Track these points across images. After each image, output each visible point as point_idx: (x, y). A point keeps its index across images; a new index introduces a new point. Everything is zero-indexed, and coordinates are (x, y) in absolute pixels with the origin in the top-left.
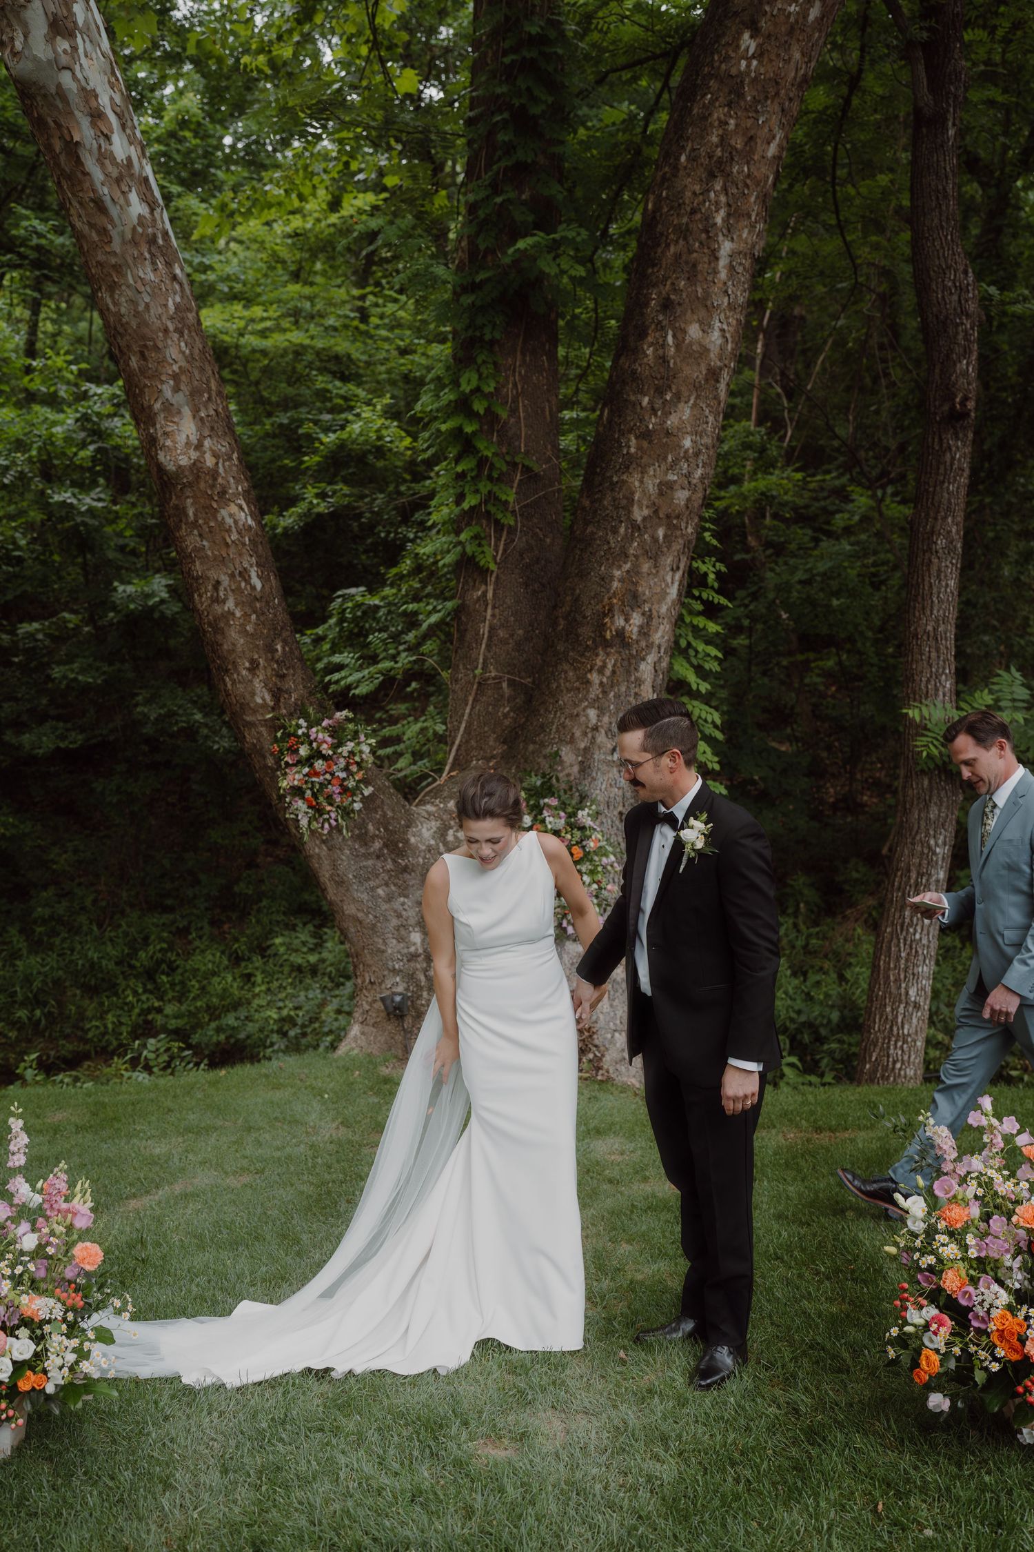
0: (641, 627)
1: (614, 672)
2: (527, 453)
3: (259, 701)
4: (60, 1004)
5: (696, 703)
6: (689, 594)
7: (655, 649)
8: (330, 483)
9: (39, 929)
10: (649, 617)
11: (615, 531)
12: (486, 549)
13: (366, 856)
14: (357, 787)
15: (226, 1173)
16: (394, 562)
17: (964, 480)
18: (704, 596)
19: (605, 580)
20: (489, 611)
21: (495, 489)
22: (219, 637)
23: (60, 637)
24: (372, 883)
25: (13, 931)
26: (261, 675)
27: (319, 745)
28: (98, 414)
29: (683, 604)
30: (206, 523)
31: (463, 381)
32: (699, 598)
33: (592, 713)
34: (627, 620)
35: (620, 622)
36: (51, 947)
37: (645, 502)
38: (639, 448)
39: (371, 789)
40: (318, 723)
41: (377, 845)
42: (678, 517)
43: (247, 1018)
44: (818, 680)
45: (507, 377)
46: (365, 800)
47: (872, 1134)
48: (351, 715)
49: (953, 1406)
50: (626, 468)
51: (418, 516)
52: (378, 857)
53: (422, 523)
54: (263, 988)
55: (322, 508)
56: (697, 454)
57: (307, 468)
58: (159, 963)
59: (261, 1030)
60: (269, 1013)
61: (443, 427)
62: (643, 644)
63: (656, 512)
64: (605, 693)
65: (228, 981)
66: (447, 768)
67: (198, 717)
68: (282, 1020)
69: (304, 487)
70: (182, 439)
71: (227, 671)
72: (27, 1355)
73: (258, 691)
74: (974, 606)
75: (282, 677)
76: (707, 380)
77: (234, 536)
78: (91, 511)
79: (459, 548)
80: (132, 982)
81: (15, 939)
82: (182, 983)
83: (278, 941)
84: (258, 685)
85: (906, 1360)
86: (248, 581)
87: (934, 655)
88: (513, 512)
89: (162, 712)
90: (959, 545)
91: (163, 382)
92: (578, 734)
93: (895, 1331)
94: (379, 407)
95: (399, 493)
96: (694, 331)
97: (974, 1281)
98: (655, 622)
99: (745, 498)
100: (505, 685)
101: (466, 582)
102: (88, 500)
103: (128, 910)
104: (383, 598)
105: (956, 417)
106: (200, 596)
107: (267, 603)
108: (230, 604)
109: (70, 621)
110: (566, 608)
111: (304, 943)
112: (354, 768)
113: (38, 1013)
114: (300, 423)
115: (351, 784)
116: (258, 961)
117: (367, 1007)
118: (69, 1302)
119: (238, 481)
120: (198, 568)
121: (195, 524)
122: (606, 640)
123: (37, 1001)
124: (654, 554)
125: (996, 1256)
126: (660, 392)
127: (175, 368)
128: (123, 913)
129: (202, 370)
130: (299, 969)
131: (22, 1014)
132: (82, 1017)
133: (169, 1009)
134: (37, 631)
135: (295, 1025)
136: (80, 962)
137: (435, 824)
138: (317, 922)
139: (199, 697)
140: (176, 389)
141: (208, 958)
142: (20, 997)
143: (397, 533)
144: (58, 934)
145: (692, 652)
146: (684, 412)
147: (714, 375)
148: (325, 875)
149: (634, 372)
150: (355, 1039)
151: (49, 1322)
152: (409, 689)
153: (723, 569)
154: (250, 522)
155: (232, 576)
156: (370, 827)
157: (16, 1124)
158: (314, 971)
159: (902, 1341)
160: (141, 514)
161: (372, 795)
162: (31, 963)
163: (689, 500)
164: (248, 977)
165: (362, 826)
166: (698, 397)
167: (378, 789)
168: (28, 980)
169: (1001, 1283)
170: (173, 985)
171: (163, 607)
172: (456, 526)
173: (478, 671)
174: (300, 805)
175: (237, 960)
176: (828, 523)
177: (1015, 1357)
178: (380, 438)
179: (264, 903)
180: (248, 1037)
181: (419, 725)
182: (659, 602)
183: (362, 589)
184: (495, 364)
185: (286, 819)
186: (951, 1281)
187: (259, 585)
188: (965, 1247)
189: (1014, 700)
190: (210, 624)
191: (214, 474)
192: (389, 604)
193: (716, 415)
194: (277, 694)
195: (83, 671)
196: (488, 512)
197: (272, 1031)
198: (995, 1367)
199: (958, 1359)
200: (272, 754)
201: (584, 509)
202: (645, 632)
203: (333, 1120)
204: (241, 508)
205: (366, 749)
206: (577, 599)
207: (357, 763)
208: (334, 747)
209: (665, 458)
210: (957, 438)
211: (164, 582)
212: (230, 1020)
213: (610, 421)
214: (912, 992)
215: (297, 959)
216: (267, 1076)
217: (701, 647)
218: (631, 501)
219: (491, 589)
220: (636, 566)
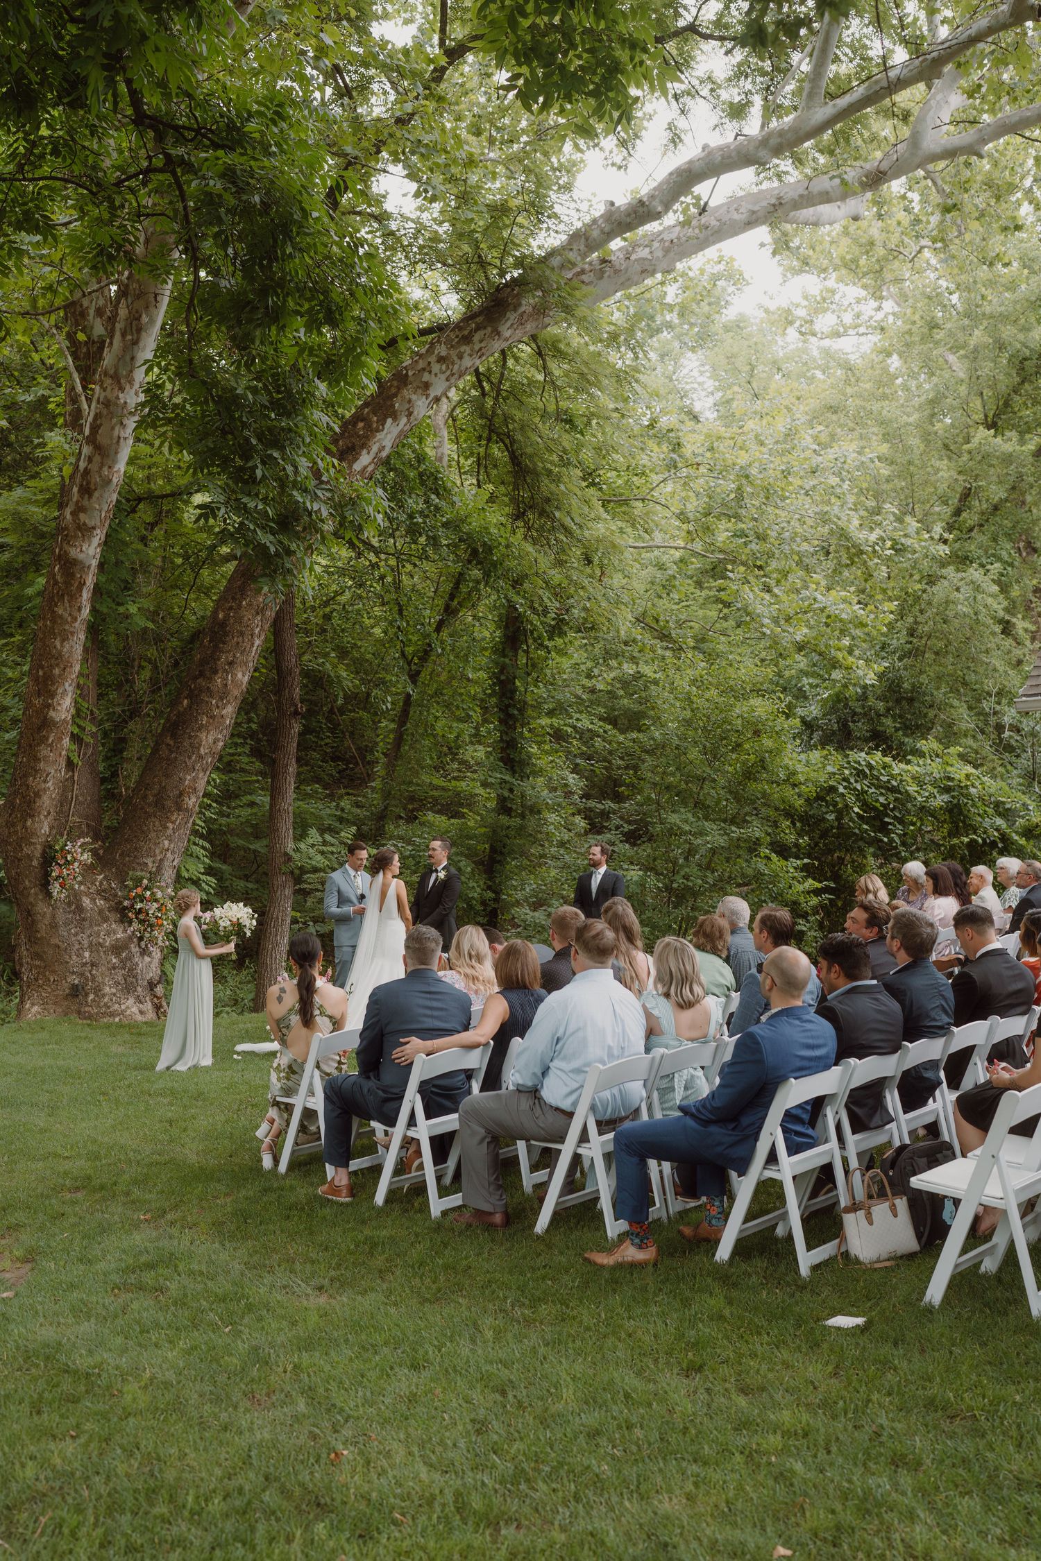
0: (194, 803)
3: (43, 832)
10: (198, 798)
12: (75, 753)
13: (69, 912)
19: (182, 780)
20: (76, 787)
33: (166, 842)
34: (189, 799)
50: (200, 729)
63: (211, 751)
70: (65, 707)
71: (32, 816)
73: (44, 827)
84: (45, 824)
88: (87, 735)
92: (157, 851)
96: (240, 675)
100: (84, 826)
106: (34, 777)
108: (50, 784)
120: (43, 766)
121: (51, 746)
122: (179, 808)
124: (205, 770)
126: (221, 699)
147: (239, 694)
148: (43, 923)
163: (220, 748)
173: (69, 819)
174: (57, 885)
191: (66, 723)
193: (236, 710)
194: (51, 829)
206: (165, 787)
209: (219, 728)
218: (200, 745)
219: (76, 775)
220: (198, 775)
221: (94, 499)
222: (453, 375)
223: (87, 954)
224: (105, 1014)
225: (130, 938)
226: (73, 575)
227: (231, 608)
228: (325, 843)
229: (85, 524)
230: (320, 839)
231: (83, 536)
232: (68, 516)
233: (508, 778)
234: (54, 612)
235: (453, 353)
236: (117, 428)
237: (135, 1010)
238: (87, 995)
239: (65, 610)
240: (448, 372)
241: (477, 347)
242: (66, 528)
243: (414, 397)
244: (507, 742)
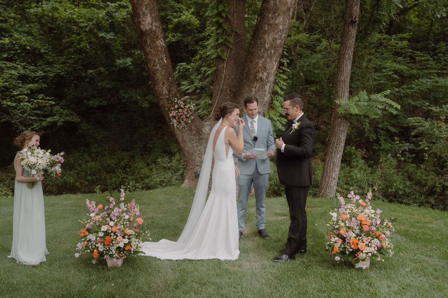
0: (266, 76)
1: (259, 88)
2: (236, 28)
3: (164, 93)
4: (100, 176)
5: (280, 97)
6: (279, 68)
7: (270, 82)
8: (176, 33)
9: (93, 155)
10: (268, 74)
11: (260, 50)
12: (224, 54)
13: (191, 135)
14: (190, 117)
15: (157, 214)
16: (193, 56)
17: (354, 40)
18: (283, 69)
19: (257, 63)
20: (225, 71)
21: (227, 38)
22: (154, 75)
23: (100, 74)
24: (193, 142)
25: (86, 155)
26: (165, 86)
27: (181, 105)
28: (111, 11)
29: (277, 71)
30: (153, 45)
31: (219, 8)
32: (282, 69)
34: (263, 74)
35: (261, 75)
36: (97, 160)
37: (269, 43)
38: (268, 28)
39: (193, 117)
40: (180, 99)
41: (194, 132)
42: (277, 47)
43: (151, 180)
44: (309, 93)
45: (231, 7)
46: (191, 120)
47: (322, 208)
48: (189, 97)
49: (341, 259)
50: (264, 33)
51: (201, 43)
52: (194, 135)
53: (202, 45)
54: (155, 172)
55: (174, 40)
56: (283, 30)
57: (170, 29)
58: (127, 165)
59: (155, 184)
60: (157, 179)
61: (214, 20)
62: (267, 81)
63: (272, 46)
64: (256, 93)
65: (146, 171)
66: (212, 113)
67: (139, 98)
68: (161, 181)
69: (168, 34)
70: (147, 22)
71: (156, 85)
72: (127, 242)
73: (164, 90)
74: (355, 74)
75: (171, 87)
76: (287, 11)
77: (160, 49)
78: (110, 39)
79: (217, 53)
80: (119, 170)
81: (87, 158)
82: (133, 170)
83: (159, 160)
84: (164, 89)
85: (330, 249)
86: (163, 61)
87: (344, 86)
88: (232, 44)
89: (129, 96)
90: (352, 57)
91: (143, 7)
93: (328, 243)
94: (190, 12)
95: (195, 37)
97: (347, 232)
98: (270, 75)
99: (292, 41)
100: (228, 91)
101: (218, 63)
102: (109, 36)
103: (118, 151)
104: (191, 66)
105: (353, 22)
106: (150, 64)
107: (168, 67)
108: (158, 67)
109: (102, 70)
110: (246, 71)
111: (167, 161)
112: (189, 111)
113: (94, 177)
114: (167, 15)
115: (188, 116)
116: (154, 165)
117: (190, 175)
118: (136, 231)
119: (161, 34)
120: (150, 57)
121: (149, 45)
122: (257, 79)
123: (93, 174)
124: (271, 57)
125: (352, 226)
126: (274, 13)
127: (146, 3)
128: (116, 151)
129: (153, 4)
130: (165, 168)
131: (90, 178)
132: (106, 179)
133: (130, 178)
134: (93, 72)
135: (164, 183)
136: (105, 164)
137: (209, 127)
138: (170, 155)
139: (139, 92)
140: (146, 9)
141: (140, 164)
142: (89, 173)
143: (194, 48)
144: (99, 157)
145: (279, 83)
146: (280, 19)
147: (289, 9)
148: (180, 140)
149: (267, 8)
150: (186, 183)
151: (131, 235)
152: (197, 92)
153: (289, 62)
154: (164, 45)
155: (159, 59)
156: (193, 127)
157: (122, 190)
158: (169, 169)
159: (330, 245)
160: (123, 40)
161: (193, 119)
162: (91, 164)
163: (281, 43)
164: (151, 170)
165: (191, 127)
166: (284, 15)
167: (195, 117)
168: (91, 169)
169: (353, 232)
170: (130, 171)
171: (129, 67)
172: (216, 47)
173: (221, 87)
174: (175, 121)
175: (148, 165)
176: (315, 48)
177: (356, 248)
178: (190, 20)
179: (156, 150)
180: (151, 185)
181: (204, 101)
182: (271, 70)
183: (185, 63)
184: (228, 3)
185: (170, 125)
186: (342, 231)
187: (166, 62)
188: (345, 224)
189: (364, 99)
190: (152, 72)
191: (155, 32)
192: (193, 68)
193: (289, 20)
194: (169, 91)
195: (107, 84)
196: (225, 44)
197: (158, 184)
198: (351, 250)
199: (343, 248)
200: (167, 107)
201: (252, 44)
202: (267, 78)
203: (182, 202)
204: (162, 41)
205: (192, 106)
206: (250, 68)
207: (190, 110)
208: (184, 106)
209: (275, 31)
210: (353, 28)
211: (130, 60)
212: (146, 181)
213: (260, 20)
214: (333, 175)
215: (165, 165)
216: (164, 192)
217: (282, 82)
218: (265, 42)
219: (225, 65)
220: (266, 60)
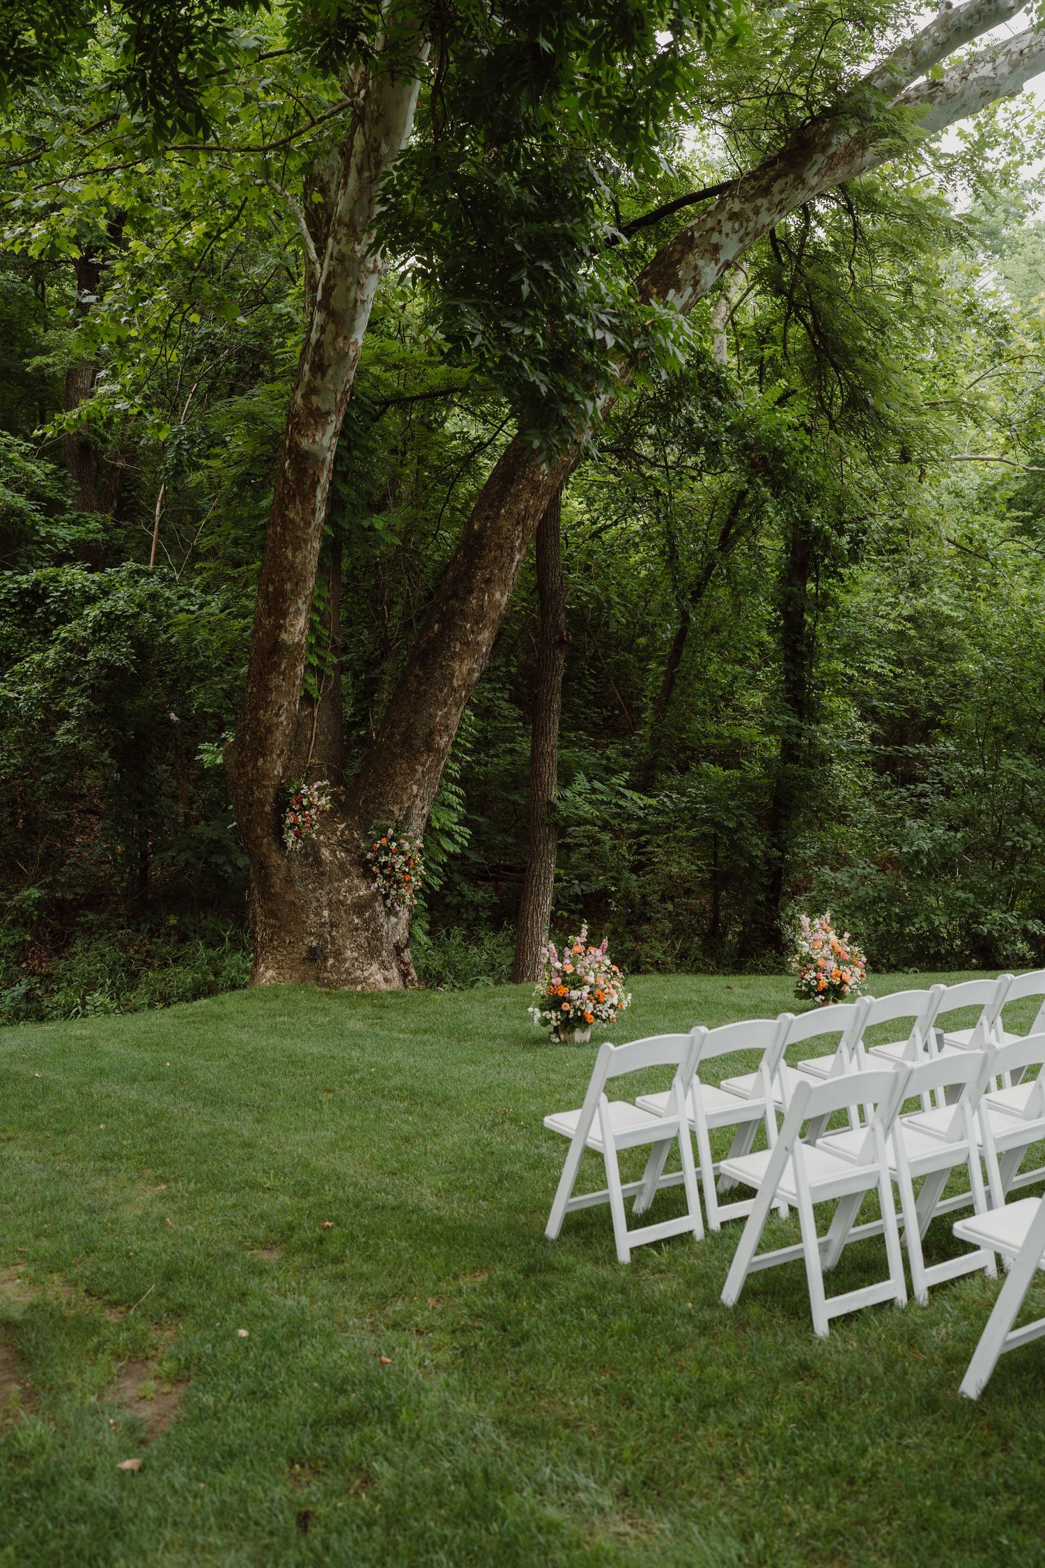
0: (446, 742)
3: (278, 772)
7: (446, 755)
11: (441, 691)
13: (306, 865)
14: (315, 825)
19: (432, 716)
20: (315, 724)
21: (323, 653)
22: (271, 735)
26: (284, 758)
27: (312, 799)
30: (288, 672)
33: (415, 788)
34: (440, 738)
35: (436, 739)
37: (460, 677)
38: (462, 649)
41: (310, 859)
50: (452, 659)
52: (310, 866)
56: (486, 655)
63: (465, 683)
64: (423, 776)
70: (298, 628)
71: (267, 755)
73: (277, 767)
84: (279, 763)
92: (405, 798)
96: (498, 595)
100: (325, 769)
108: (283, 718)
110: (402, 729)
120: (275, 696)
121: (283, 673)
126: (477, 623)
140: (303, 603)
148: (278, 877)
173: (309, 760)
174: (291, 834)
191: (301, 648)
206: (411, 724)
218: (453, 676)
219: (316, 711)
220: (450, 710)
221: (328, 377)
222: (747, 234)
223: (326, 913)
224: (346, 982)
225: (374, 896)
226: (305, 470)
227: (488, 517)
228: (594, 791)
229: (318, 409)
230: (588, 786)
231: (316, 423)
232: (299, 400)
233: (795, 721)
234: (284, 516)
235: (748, 207)
236: (353, 289)
237: (379, 977)
238: (326, 959)
239: (297, 513)
240: (742, 231)
241: (776, 200)
242: (297, 415)
243: (701, 263)
244: (794, 682)
